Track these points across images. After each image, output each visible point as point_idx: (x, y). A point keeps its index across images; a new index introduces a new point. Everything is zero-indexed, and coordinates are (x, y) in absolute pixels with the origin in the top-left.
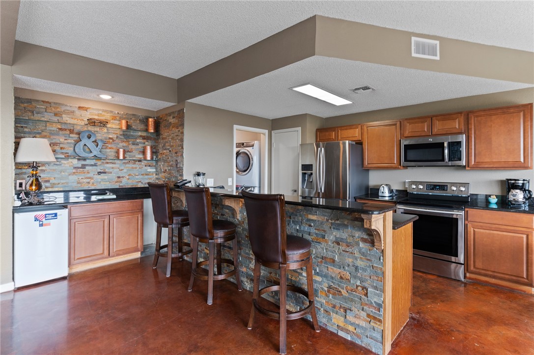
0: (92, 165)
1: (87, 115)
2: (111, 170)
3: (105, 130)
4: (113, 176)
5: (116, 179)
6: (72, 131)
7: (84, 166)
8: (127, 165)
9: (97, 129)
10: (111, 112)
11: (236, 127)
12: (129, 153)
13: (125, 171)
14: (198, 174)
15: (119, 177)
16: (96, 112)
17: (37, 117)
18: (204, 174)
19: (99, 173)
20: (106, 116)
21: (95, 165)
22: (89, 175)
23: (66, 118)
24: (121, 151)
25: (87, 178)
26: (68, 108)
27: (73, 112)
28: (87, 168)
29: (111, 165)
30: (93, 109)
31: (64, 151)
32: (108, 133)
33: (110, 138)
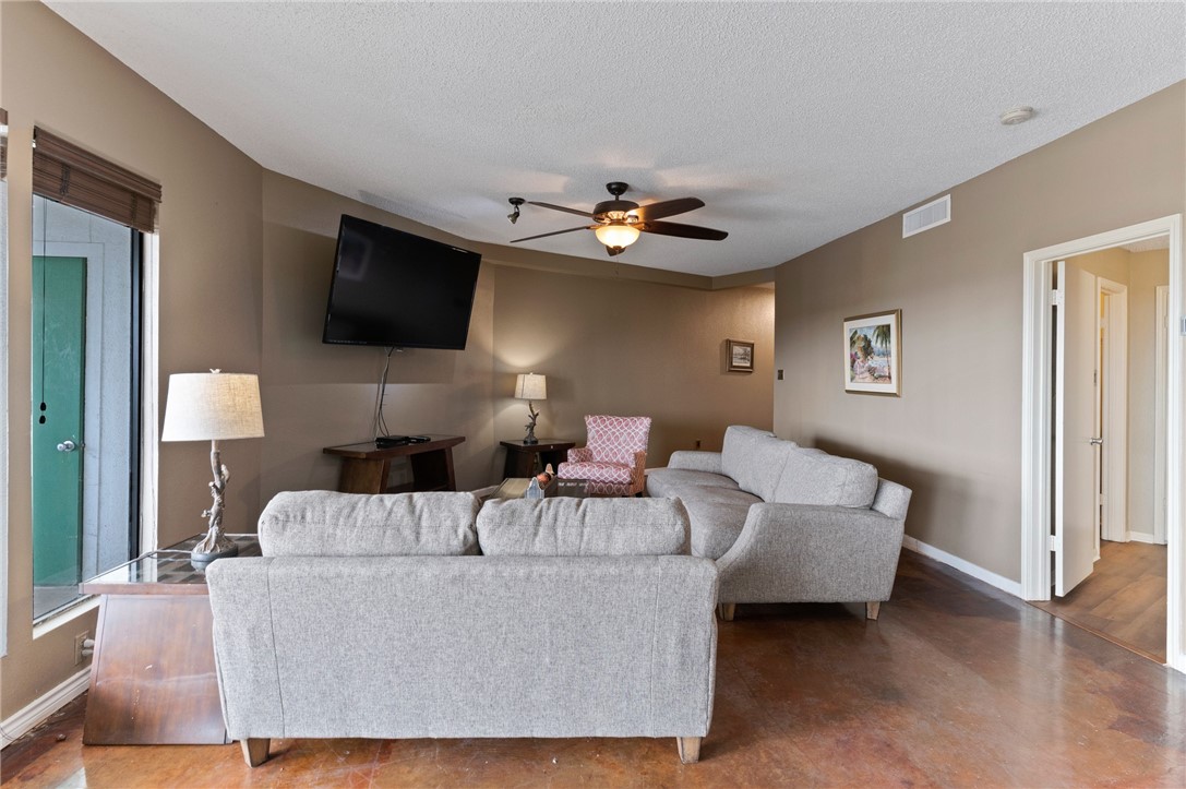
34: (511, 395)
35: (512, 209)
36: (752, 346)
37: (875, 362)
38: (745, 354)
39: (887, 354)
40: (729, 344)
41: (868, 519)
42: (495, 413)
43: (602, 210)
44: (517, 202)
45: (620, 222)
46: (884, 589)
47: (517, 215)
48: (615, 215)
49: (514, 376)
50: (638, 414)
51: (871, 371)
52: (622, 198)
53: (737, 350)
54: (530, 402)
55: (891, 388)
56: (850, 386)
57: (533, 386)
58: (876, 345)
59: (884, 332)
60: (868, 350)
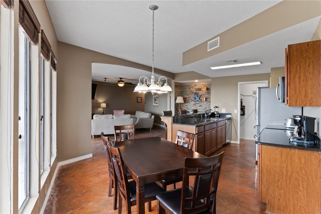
0: (198, 104)
1: (197, 87)
2: (203, 105)
3: (201, 91)
4: (204, 108)
5: (205, 109)
6: (193, 93)
7: (196, 104)
8: (208, 103)
9: (199, 91)
10: (203, 84)
11: (239, 83)
12: (209, 99)
13: (208, 105)
14: (216, 107)
15: (205, 108)
16: (199, 86)
17: (186, 90)
18: (218, 107)
19: (200, 106)
20: (202, 86)
21: (198, 103)
22: (197, 107)
23: (192, 89)
24: (204, 98)
25: (196, 108)
26: (192, 86)
27: (193, 87)
28: (197, 104)
29: (203, 103)
30: (198, 85)
31: (191, 99)
32: (202, 92)
33: (203, 94)
34: (100, 107)
35: (105, 79)
36: (142, 98)
37: (156, 101)
38: (141, 99)
39: (157, 100)
40: (137, 97)
41: (150, 119)
42: (97, 110)
43: (119, 81)
44: (106, 78)
45: (121, 83)
46: (152, 126)
47: (106, 80)
48: (121, 82)
49: (100, 104)
50: (122, 110)
51: (156, 103)
52: (122, 80)
53: (139, 98)
54: (103, 108)
55: (158, 105)
56: (154, 105)
57: (104, 105)
58: (156, 99)
59: (157, 97)
60: (156, 100)
